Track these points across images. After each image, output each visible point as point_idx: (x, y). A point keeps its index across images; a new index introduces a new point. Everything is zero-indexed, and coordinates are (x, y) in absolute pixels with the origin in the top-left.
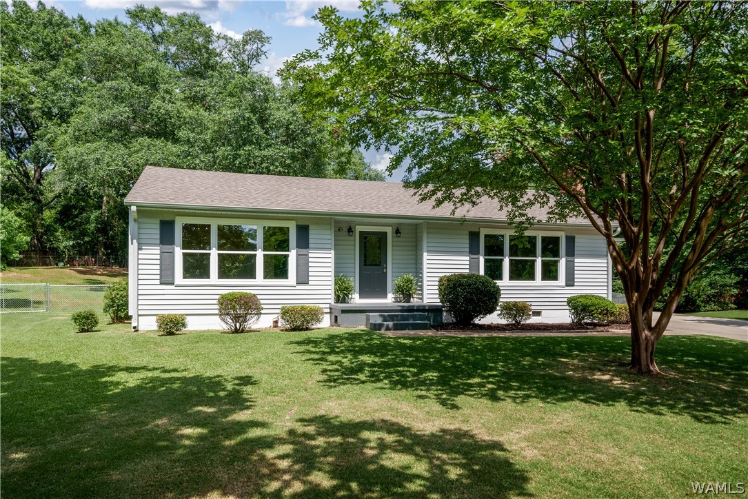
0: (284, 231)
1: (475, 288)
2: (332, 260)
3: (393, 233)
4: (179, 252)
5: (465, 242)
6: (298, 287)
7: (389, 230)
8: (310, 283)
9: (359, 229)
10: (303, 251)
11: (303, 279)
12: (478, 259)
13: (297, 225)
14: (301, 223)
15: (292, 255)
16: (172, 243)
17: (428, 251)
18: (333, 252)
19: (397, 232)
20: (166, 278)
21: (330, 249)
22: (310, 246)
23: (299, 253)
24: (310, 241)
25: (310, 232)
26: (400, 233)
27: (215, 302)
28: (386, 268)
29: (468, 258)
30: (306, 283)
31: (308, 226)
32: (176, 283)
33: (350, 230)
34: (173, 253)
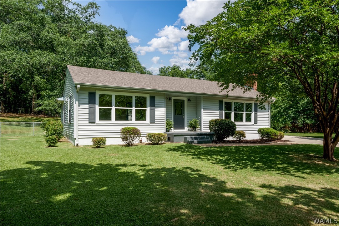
0: (145, 98)
1: (228, 125)
2: (165, 112)
3: (187, 100)
4: (97, 108)
5: (217, 105)
6: (151, 125)
7: (185, 99)
8: (156, 122)
9: (173, 98)
10: (153, 108)
11: (153, 121)
12: (222, 112)
13: (150, 96)
14: (152, 95)
15: (148, 110)
16: (94, 103)
17: (203, 109)
18: (165, 108)
19: (189, 100)
20: (92, 120)
21: (164, 107)
22: (156, 106)
23: (151, 109)
24: (156, 103)
25: (156, 99)
26: (190, 100)
27: (120, 131)
28: (184, 116)
29: (218, 112)
30: (154, 123)
31: (155, 96)
32: (96, 122)
33: (170, 99)
34: (95, 108)
